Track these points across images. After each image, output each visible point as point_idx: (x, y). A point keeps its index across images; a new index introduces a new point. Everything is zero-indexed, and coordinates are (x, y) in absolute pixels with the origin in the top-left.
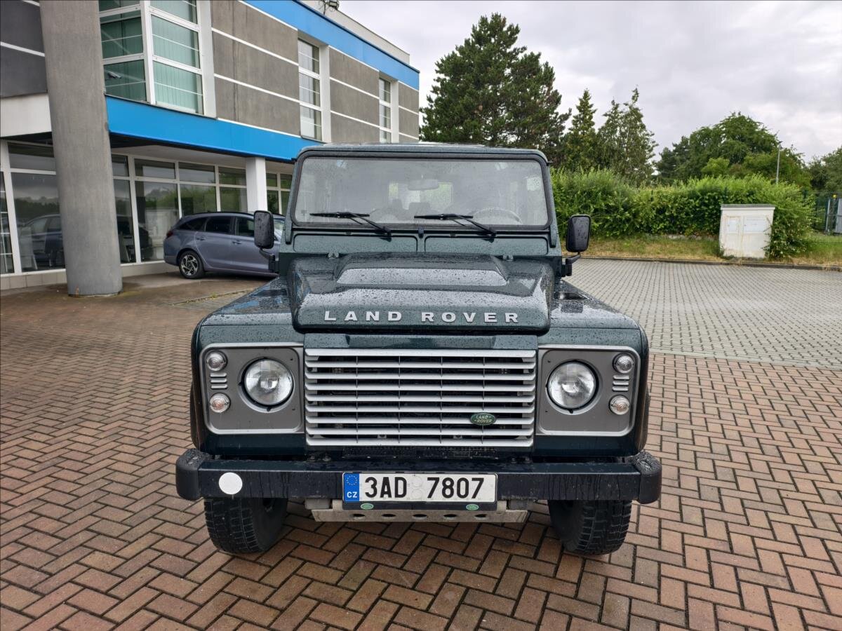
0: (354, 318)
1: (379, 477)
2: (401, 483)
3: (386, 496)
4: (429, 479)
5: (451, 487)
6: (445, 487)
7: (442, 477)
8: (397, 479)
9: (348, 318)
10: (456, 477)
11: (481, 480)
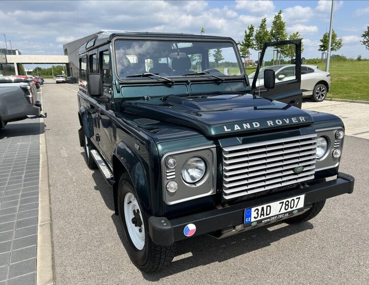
0: (239, 128)
1: (260, 208)
2: (269, 208)
3: (262, 216)
4: (280, 203)
5: (288, 205)
6: (286, 205)
7: (285, 201)
8: (267, 207)
9: (236, 129)
10: (290, 200)
11: (299, 198)
